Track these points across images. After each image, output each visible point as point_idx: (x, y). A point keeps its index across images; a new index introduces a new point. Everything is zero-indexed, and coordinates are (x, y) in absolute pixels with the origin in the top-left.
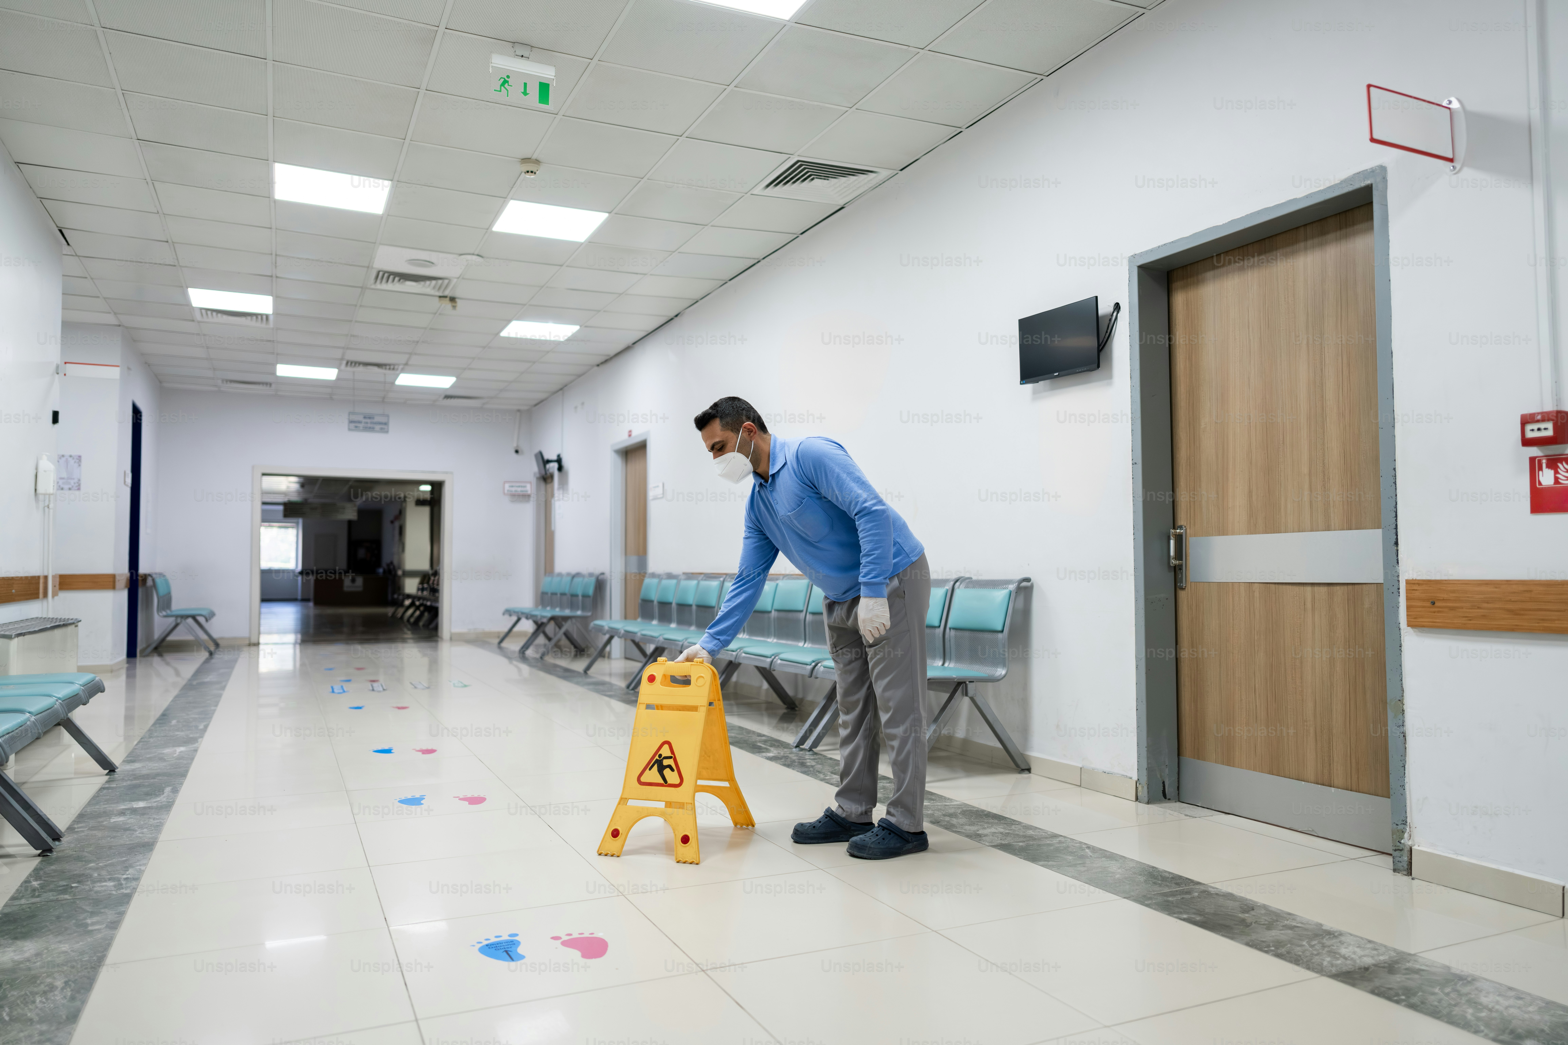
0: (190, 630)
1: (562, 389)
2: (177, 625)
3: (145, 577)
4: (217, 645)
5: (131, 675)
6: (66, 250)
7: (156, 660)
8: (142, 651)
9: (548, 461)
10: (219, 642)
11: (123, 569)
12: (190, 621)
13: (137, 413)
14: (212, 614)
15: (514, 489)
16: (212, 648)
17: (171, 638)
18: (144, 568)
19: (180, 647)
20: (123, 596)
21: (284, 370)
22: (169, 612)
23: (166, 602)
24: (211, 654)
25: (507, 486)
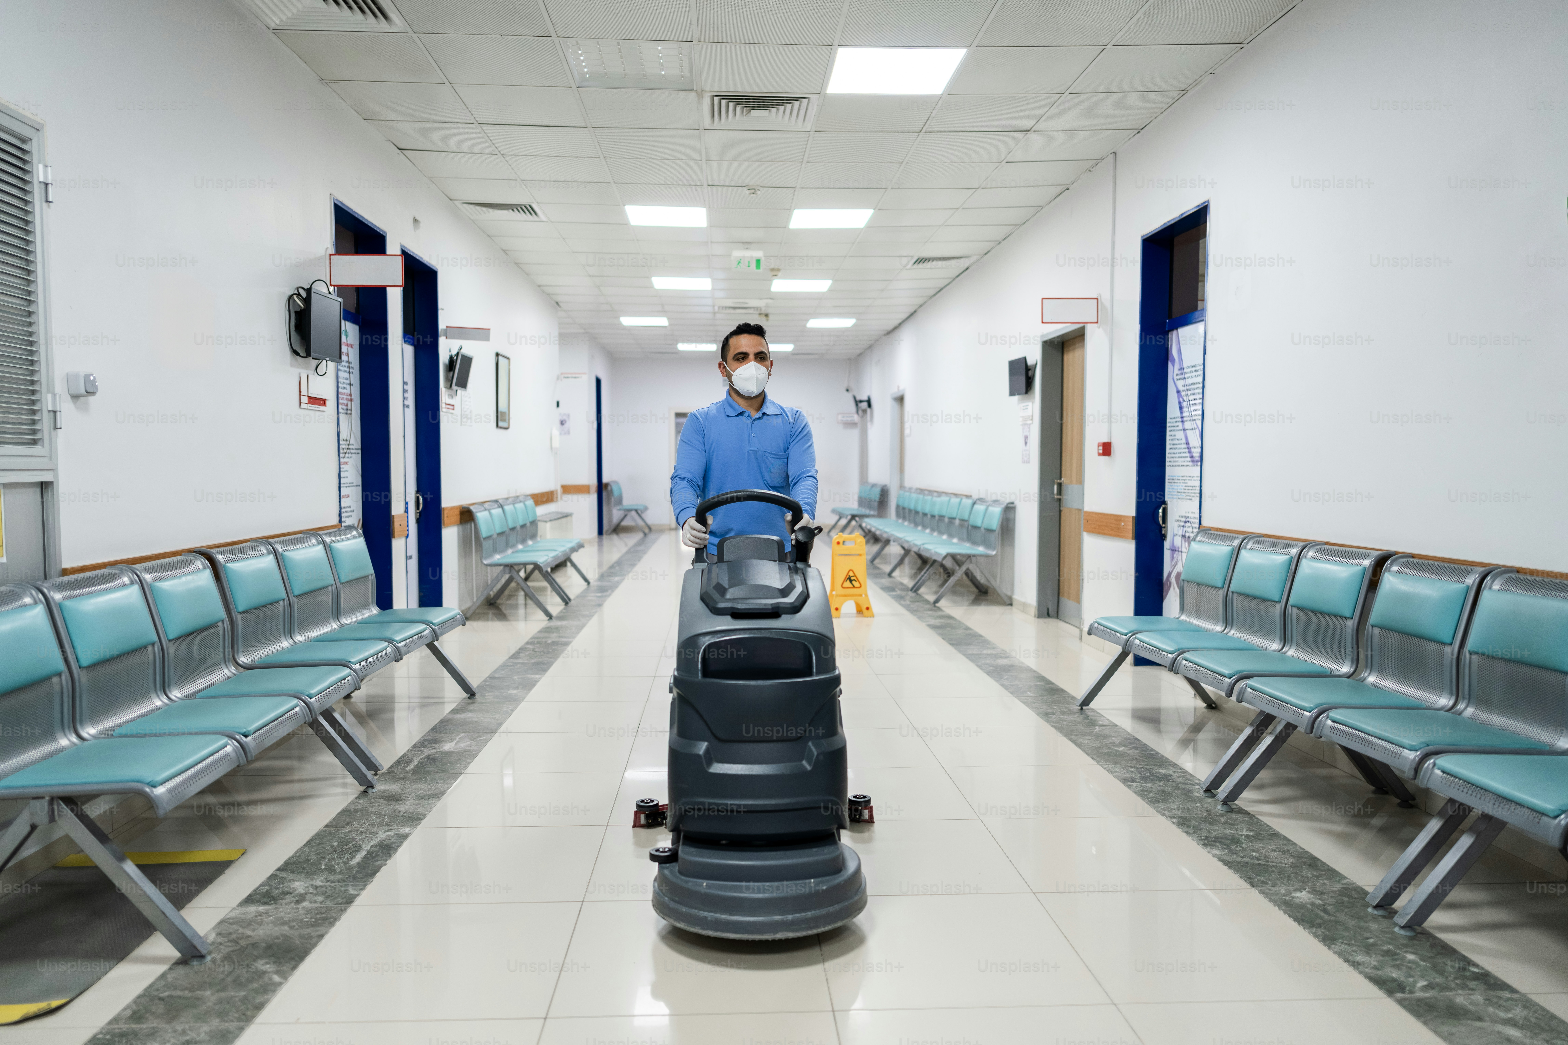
0: (633, 519)
1: (870, 347)
2: (625, 516)
3: (607, 485)
4: (650, 529)
5: (600, 545)
6: (559, 308)
7: (615, 537)
8: (607, 531)
9: (861, 401)
10: (653, 528)
11: (594, 481)
12: (633, 513)
13: (598, 382)
14: (646, 509)
15: (845, 419)
16: (647, 530)
17: (624, 523)
18: (605, 480)
19: (628, 530)
20: (594, 497)
21: (682, 347)
22: (621, 507)
23: (620, 501)
24: (645, 534)
25: (840, 417)
